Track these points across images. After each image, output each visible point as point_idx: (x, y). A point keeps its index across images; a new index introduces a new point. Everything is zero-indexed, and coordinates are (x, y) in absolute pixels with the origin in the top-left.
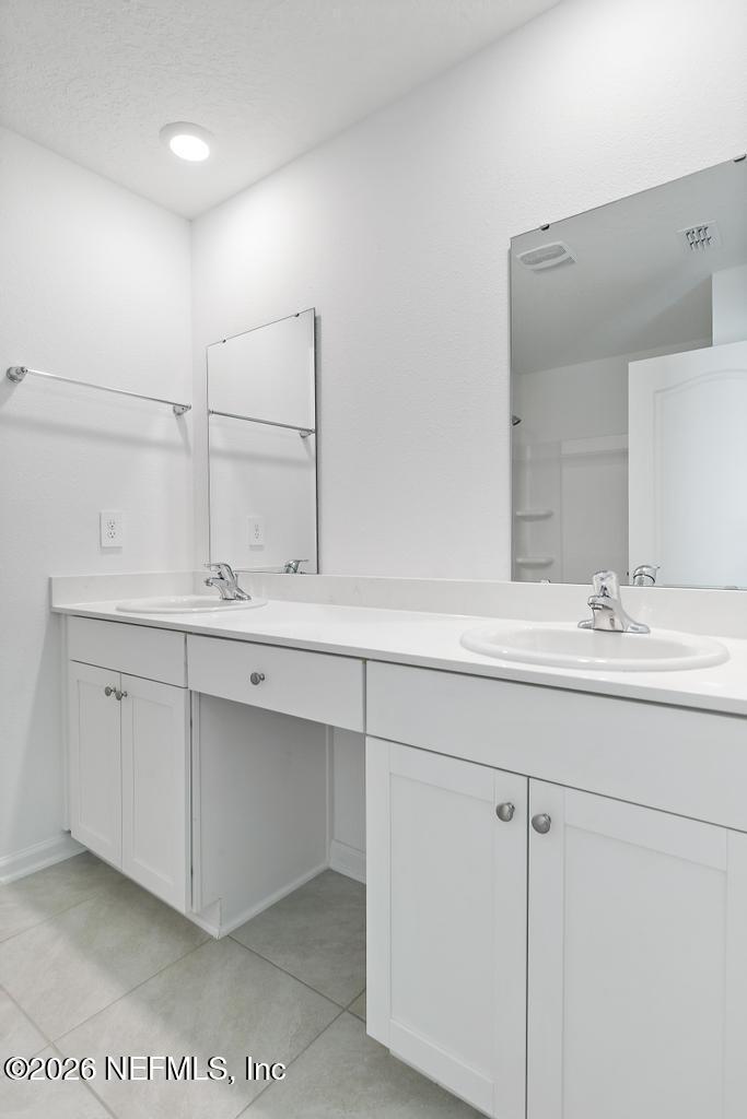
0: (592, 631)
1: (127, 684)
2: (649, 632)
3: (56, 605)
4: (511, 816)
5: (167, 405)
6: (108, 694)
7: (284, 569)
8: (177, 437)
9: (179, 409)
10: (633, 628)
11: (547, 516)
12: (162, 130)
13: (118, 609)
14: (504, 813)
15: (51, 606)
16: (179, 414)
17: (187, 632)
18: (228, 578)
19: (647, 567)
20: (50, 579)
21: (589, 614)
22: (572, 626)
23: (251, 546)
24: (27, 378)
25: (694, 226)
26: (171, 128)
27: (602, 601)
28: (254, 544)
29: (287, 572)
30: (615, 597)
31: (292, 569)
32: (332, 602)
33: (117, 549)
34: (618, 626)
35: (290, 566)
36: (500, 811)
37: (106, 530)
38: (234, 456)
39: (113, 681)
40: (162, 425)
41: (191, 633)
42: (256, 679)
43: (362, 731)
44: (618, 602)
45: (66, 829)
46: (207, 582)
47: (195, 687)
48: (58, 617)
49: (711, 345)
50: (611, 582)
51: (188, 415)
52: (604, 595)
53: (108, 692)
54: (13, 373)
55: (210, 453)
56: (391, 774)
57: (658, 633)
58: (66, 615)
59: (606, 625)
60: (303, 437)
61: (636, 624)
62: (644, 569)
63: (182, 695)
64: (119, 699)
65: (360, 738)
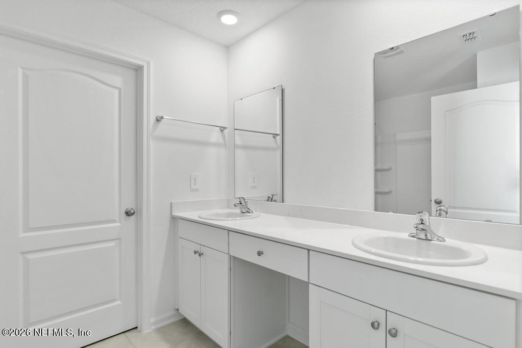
0: (415, 239)
1: (203, 250)
2: (445, 241)
3: (173, 214)
4: (378, 327)
5: (217, 128)
6: (195, 253)
7: (267, 199)
8: (221, 141)
9: (222, 129)
10: (437, 239)
11: (389, 170)
12: (218, 14)
13: (199, 217)
14: (375, 325)
15: (171, 214)
16: (222, 131)
17: (229, 230)
18: (243, 203)
19: (443, 206)
20: (171, 203)
21: (414, 231)
22: (405, 236)
23: (251, 187)
24: (163, 121)
25: (467, 32)
26: (222, 13)
27: (421, 226)
28: (252, 186)
29: (268, 201)
30: (428, 224)
31: (270, 199)
32: (289, 215)
33: (197, 190)
34: (429, 238)
35: (269, 197)
36: (373, 324)
37: (193, 182)
38: (245, 147)
39: (197, 248)
40: (215, 136)
41: (231, 231)
42: (260, 254)
43: (307, 280)
44: (429, 226)
45: (177, 308)
46: (235, 205)
47: (232, 254)
48: (174, 219)
49: (477, 88)
50: (426, 217)
51: (226, 131)
52: (422, 223)
53: (195, 252)
54: (158, 118)
55: (235, 146)
56: (321, 301)
57: (449, 242)
58: (178, 218)
59: (423, 236)
60: (274, 137)
61: (438, 237)
62: (442, 207)
63: (227, 257)
64: (200, 256)
65: (307, 284)
